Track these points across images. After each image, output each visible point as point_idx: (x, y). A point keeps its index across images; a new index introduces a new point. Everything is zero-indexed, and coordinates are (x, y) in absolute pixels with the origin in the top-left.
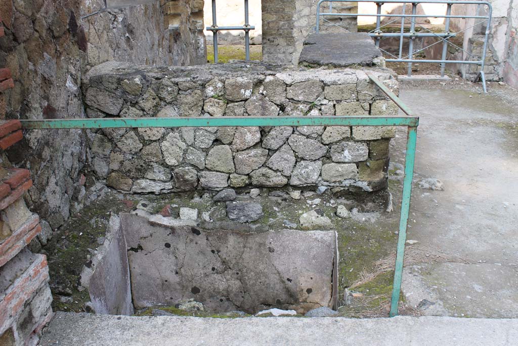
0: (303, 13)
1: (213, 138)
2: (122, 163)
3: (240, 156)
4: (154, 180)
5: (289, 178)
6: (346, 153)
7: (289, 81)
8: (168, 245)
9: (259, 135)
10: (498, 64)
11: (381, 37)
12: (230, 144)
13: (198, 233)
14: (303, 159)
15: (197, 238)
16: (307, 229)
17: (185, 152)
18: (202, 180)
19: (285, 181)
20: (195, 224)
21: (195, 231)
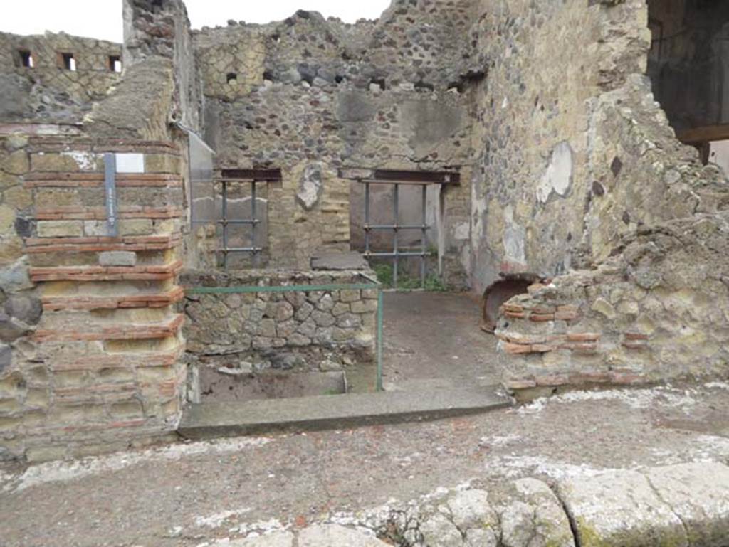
0: (305, 237)
1: (263, 314)
2: (198, 333)
3: (280, 326)
4: (220, 344)
5: (312, 339)
6: (347, 321)
7: (311, 276)
8: (231, 388)
9: (292, 311)
10: (467, 277)
11: (370, 257)
12: (274, 318)
13: (253, 377)
14: (321, 326)
15: (251, 381)
16: (325, 371)
17: (243, 324)
18: (254, 343)
19: (309, 341)
20: (250, 371)
21: (251, 376)
